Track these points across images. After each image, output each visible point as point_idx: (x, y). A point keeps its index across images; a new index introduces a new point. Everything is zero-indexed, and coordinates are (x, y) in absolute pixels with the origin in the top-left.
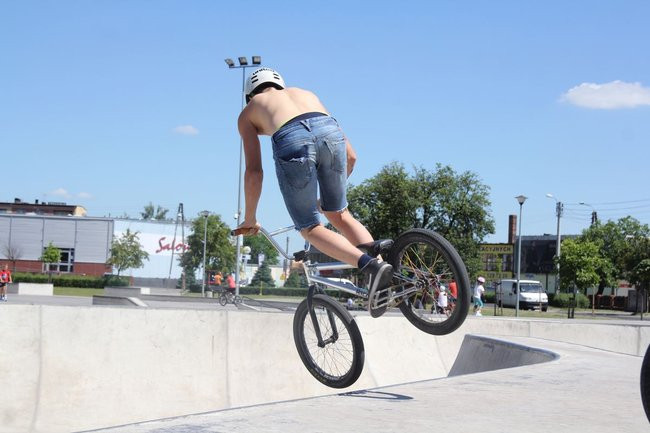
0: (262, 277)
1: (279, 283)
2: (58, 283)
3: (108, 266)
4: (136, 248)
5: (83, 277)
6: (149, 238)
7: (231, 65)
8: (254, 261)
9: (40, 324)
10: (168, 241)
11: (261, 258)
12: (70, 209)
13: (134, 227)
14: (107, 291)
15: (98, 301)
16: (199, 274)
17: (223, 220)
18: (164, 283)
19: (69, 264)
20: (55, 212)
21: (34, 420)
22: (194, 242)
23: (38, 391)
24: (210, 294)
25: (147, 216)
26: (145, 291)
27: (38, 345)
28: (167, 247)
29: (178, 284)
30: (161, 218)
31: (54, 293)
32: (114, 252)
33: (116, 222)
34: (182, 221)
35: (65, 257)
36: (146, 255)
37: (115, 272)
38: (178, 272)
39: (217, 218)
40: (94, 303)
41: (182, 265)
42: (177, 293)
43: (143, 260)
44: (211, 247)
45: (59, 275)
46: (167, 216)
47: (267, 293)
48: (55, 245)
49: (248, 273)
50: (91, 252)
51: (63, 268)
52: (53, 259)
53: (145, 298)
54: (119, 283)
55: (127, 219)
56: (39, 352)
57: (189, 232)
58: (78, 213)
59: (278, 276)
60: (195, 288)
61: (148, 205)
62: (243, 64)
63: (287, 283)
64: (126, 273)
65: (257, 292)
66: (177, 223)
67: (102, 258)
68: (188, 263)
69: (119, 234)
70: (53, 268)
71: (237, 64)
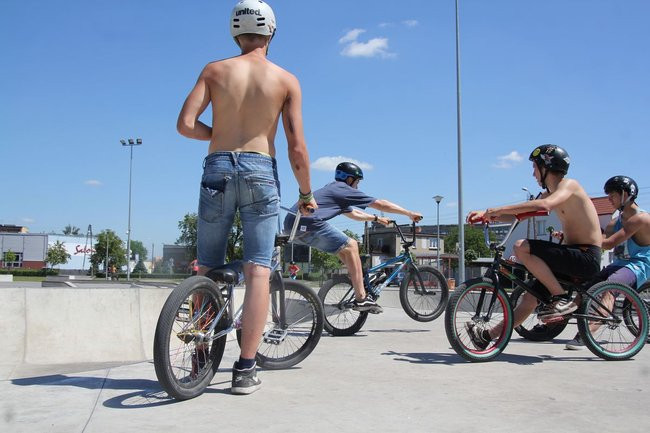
0: (140, 268)
1: (150, 272)
2: (15, 274)
3: (45, 263)
4: (63, 251)
5: (29, 270)
6: (70, 245)
7: (124, 144)
8: (133, 258)
10: (82, 247)
11: (137, 256)
12: (17, 229)
13: (62, 239)
14: (48, 278)
15: (45, 285)
16: (101, 267)
17: (116, 234)
18: (79, 272)
19: (20, 263)
20: (9, 231)
21: (24, 356)
22: (98, 247)
23: (25, 339)
24: (110, 279)
25: (67, 232)
26: (72, 277)
27: (24, 312)
28: (81, 251)
29: (88, 273)
30: (75, 233)
31: (14, 280)
32: (50, 255)
33: (49, 236)
34: (90, 235)
35: (17, 259)
36: (69, 256)
37: (49, 266)
38: (88, 266)
39: (113, 233)
40: (43, 286)
41: (91, 261)
42: (89, 278)
43: (68, 259)
44: (110, 251)
45: (13, 268)
46: (79, 232)
47: (144, 277)
48: (12, 251)
49: (132, 266)
50: (34, 255)
51: (16, 265)
52: (10, 259)
53: (73, 281)
54: (53, 273)
55: (54, 234)
56: (25, 316)
57: (95, 242)
58: (24, 231)
59: (148, 266)
60: (100, 275)
61: (67, 225)
62: (131, 143)
63: (155, 270)
64: (55, 267)
65: (138, 277)
66: (87, 236)
67: (41, 258)
68: (95, 260)
69: (52, 243)
70: (9, 265)
71: (128, 143)
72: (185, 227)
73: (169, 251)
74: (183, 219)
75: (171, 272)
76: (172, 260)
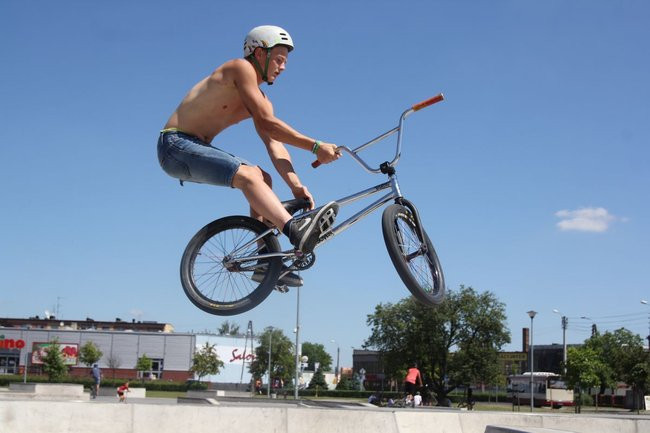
0: (318, 381)
1: (332, 386)
2: (150, 388)
3: (191, 373)
4: (213, 358)
5: (170, 382)
6: (224, 349)
8: (310, 368)
9: (132, 420)
10: (239, 353)
11: (317, 365)
12: (161, 327)
13: (212, 341)
14: (189, 394)
15: (181, 400)
16: (266, 379)
17: (285, 334)
18: (236, 387)
19: (159, 372)
20: (148, 329)
22: (261, 352)
24: (274, 396)
25: (223, 332)
26: (221, 393)
28: (239, 357)
29: (248, 388)
30: (234, 334)
31: (147, 395)
32: (196, 361)
33: (198, 337)
34: (251, 336)
35: (155, 366)
36: (222, 364)
37: (197, 378)
38: (248, 378)
39: (280, 333)
40: (179, 402)
41: (251, 372)
42: (247, 395)
43: (220, 368)
44: (275, 357)
46: (240, 331)
47: (322, 394)
48: (148, 355)
49: (306, 379)
50: (178, 362)
52: (146, 368)
53: (220, 399)
54: (199, 387)
55: (207, 334)
57: (257, 344)
58: (167, 330)
59: (331, 380)
60: (265, 392)
61: (224, 322)
63: (340, 386)
64: (206, 378)
65: (313, 394)
66: (247, 337)
67: (185, 366)
68: (256, 370)
69: (200, 347)
72: (376, 323)
73: (360, 359)
74: (373, 312)
75: (362, 388)
76: (363, 371)
